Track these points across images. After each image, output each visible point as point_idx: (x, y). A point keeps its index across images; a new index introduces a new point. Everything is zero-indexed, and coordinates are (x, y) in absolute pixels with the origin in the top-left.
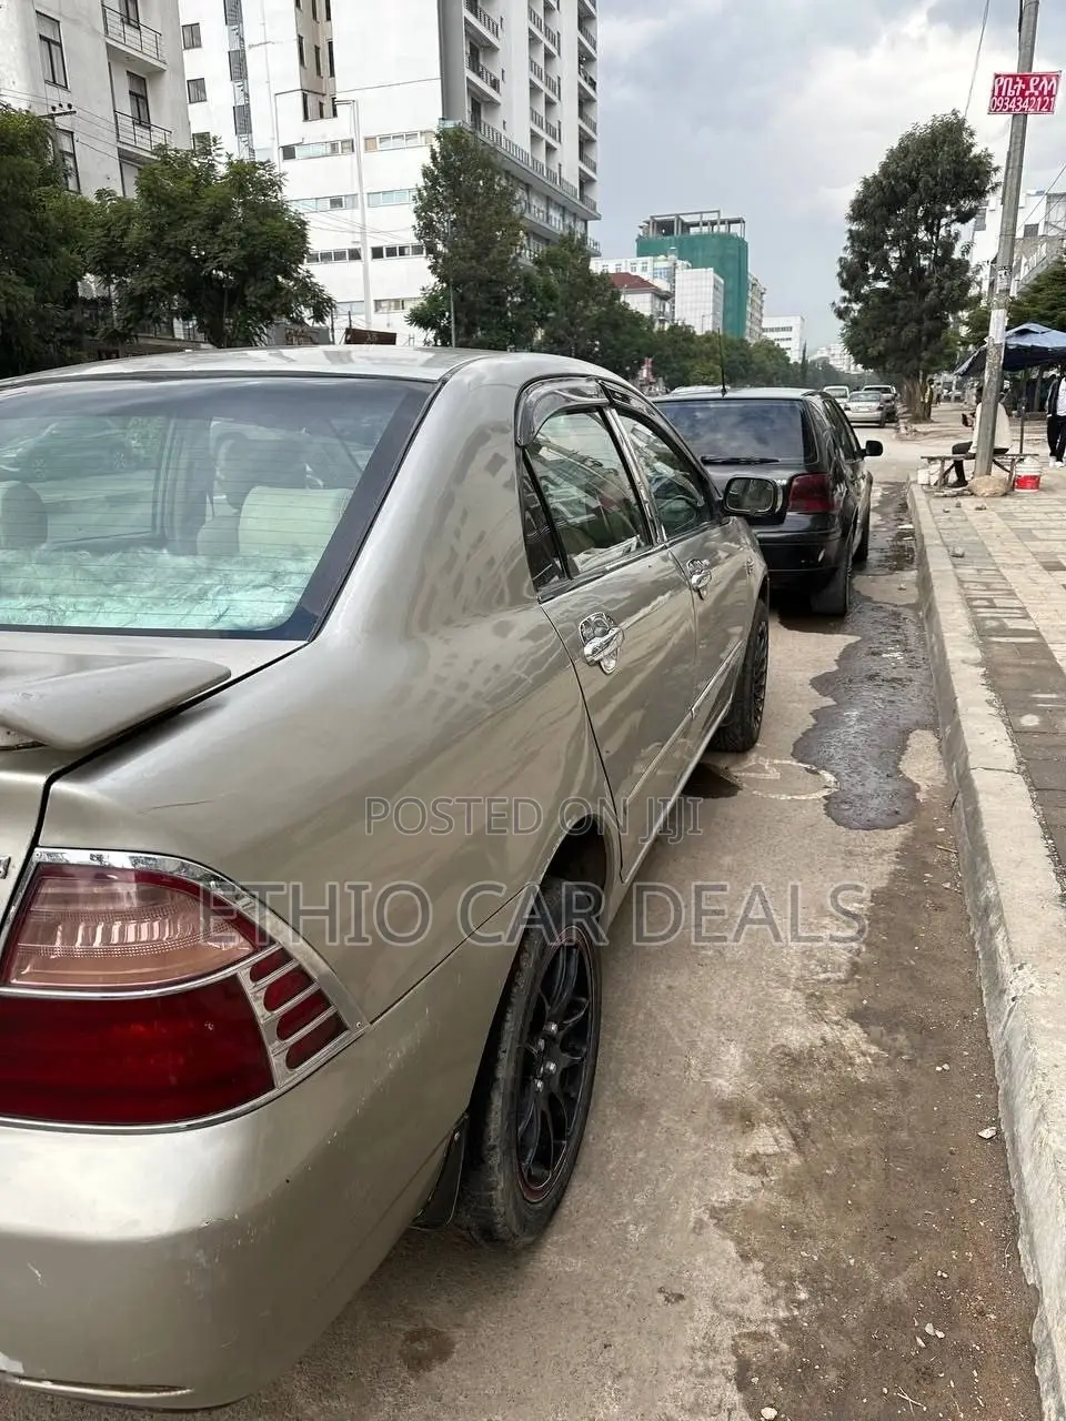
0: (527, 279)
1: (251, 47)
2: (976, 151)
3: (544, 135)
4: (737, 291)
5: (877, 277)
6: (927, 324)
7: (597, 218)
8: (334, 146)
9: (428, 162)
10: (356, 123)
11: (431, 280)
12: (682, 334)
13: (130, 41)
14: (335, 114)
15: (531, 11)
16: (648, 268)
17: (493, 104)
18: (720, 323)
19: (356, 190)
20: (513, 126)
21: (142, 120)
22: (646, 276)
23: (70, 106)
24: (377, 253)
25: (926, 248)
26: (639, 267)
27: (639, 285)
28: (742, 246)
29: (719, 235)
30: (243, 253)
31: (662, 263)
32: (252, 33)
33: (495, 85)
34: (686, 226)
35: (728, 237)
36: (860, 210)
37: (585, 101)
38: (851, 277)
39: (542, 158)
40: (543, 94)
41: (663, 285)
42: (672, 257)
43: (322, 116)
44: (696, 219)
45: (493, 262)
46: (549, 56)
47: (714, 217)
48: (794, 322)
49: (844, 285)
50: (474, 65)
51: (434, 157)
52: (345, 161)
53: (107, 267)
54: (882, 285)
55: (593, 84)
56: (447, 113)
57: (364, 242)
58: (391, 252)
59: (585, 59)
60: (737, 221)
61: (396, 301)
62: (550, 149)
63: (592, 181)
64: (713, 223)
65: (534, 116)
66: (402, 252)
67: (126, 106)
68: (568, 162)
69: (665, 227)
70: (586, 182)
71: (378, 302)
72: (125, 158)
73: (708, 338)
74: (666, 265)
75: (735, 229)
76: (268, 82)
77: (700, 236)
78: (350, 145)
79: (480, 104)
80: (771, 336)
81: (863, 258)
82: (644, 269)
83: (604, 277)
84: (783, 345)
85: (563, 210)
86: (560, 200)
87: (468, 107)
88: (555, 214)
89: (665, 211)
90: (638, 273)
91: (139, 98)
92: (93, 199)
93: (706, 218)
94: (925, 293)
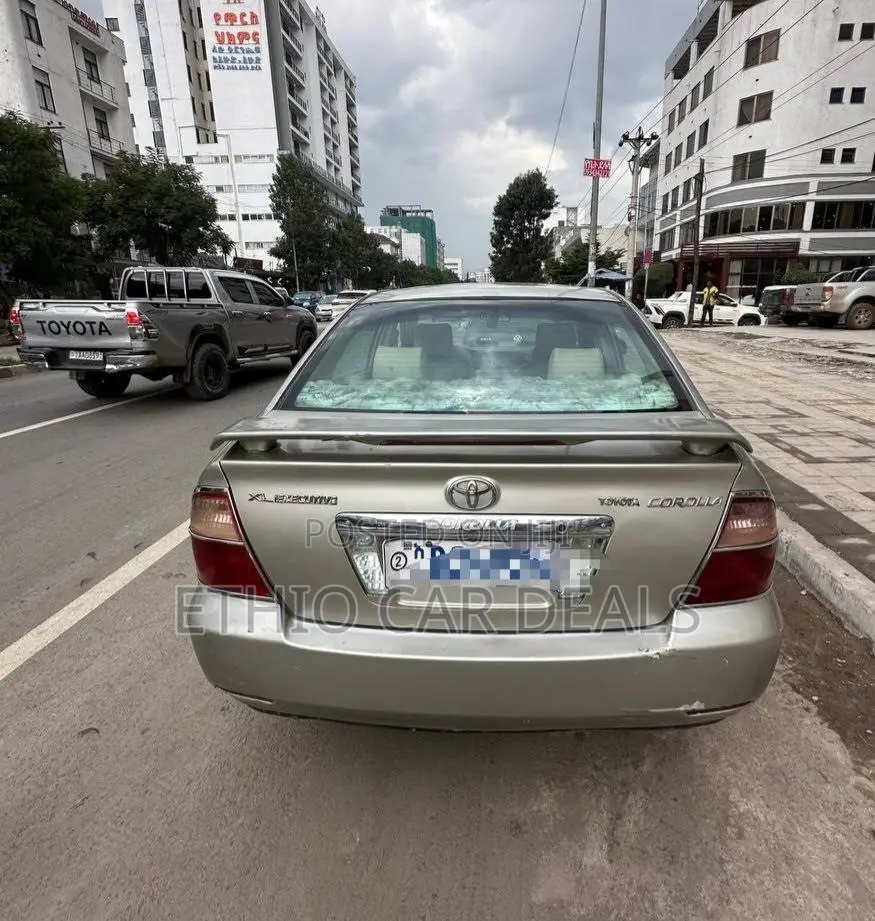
0: (334, 234)
1: (162, 100)
2: (548, 187)
3: (333, 161)
4: (431, 245)
5: (508, 242)
6: (532, 265)
7: (363, 206)
8: (216, 158)
9: (275, 172)
10: (229, 147)
11: (281, 234)
12: (409, 265)
13: (95, 90)
14: (216, 141)
15: (323, 99)
16: (386, 231)
17: (306, 144)
18: (424, 259)
19: (231, 183)
20: (317, 155)
21: (104, 135)
22: (387, 235)
23: (60, 124)
24: (245, 217)
25: (529, 230)
26: (383, 231)
27: (386, 240)
28: (432, 223)
29: (420, 217)
30: (180, 214)
31: (394, 229)
32: (162, 92)
33: (306, 134)
34: (404, 212)
35: (425, 219)
36: (498, 211)
37: (353, 147)
38: (497, 242)
39: (333, 174)
40: (332, 141)
41: (396, 241)
42: (399, 227)
43: (208, 142)
44: (409, 209)
45: (314, 226)
46: (333, 123)
47: (418, 208)
48: (459, 261)
49: (494, 246)
50: (295, 124)
51: (278, 169)
52: (225, 166)
53: (93, 217)
54: (509, 246)
55: (356, 139)
56: (282, 147)
57: (237, 211)
58: (254, 217)
59: (352, 126)
60: (430, 211)
61: (258, 243)
62: (336, 170)
63: (358, 187)
64: (417, 212)
65: (327, 152)
66: (260, 217)
67: (93, 126)
68: (346, 177)
69: (394, 212)
70: (355, 187)
71: (247, 244)
72: (95, 156)
73: (422, 267)
74: (396, 230)
75: (428, 215)
76: (174, 120)
77: (412, 217)
78: (226, 159)
79: (299, 144)
80: (449, 267)
81: (501, 233)
82: (386, 232)
83: (372, 235)
84: (456, 272)
85: (345, 201)
86: (344, 196)
87: (292, 144)
88: (341, 204)
89: (394, 204)
90: (383, 234)
91: (102, 123)
92: (79, 178)
93: (414, 209)
94: (530, 250)
